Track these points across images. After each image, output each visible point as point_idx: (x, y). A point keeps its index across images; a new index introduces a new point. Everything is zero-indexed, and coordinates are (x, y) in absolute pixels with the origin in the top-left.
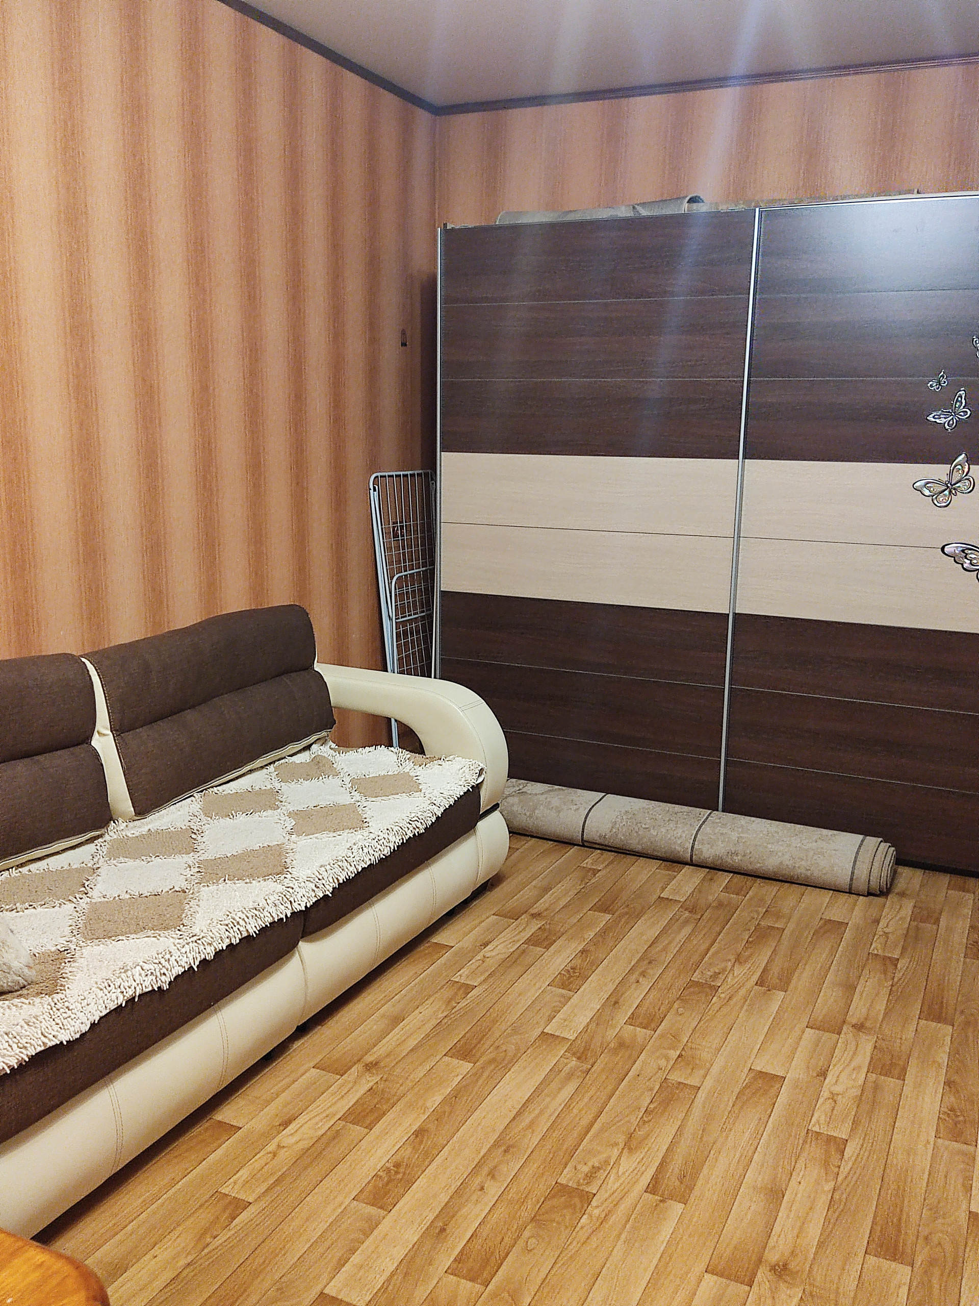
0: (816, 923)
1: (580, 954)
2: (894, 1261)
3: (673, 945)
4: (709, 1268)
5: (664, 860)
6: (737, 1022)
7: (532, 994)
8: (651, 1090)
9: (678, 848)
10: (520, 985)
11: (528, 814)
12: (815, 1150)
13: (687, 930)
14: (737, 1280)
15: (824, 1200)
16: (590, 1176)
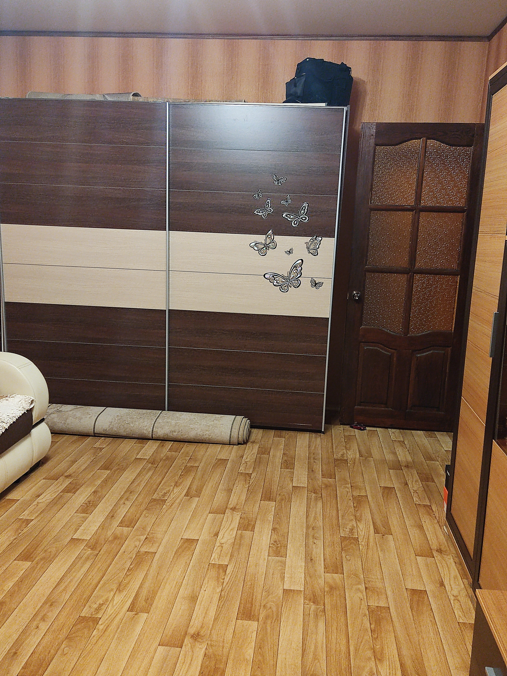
0: (214, 461)
1: (93, 493)
2: (250, 620)
3: (142, 482)
4: (161, 643)
5: (138, 439)
6: (175, 516)
7: (66, 519)
8: (131, 558)
9: (145, 432)
10: (58, 515)
11: (63, 422)
12: (213, 573)
13: (150, 473)
14: (175, 646)
15: (217, 596)
16: (98, 610)
